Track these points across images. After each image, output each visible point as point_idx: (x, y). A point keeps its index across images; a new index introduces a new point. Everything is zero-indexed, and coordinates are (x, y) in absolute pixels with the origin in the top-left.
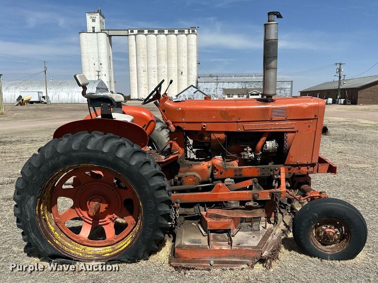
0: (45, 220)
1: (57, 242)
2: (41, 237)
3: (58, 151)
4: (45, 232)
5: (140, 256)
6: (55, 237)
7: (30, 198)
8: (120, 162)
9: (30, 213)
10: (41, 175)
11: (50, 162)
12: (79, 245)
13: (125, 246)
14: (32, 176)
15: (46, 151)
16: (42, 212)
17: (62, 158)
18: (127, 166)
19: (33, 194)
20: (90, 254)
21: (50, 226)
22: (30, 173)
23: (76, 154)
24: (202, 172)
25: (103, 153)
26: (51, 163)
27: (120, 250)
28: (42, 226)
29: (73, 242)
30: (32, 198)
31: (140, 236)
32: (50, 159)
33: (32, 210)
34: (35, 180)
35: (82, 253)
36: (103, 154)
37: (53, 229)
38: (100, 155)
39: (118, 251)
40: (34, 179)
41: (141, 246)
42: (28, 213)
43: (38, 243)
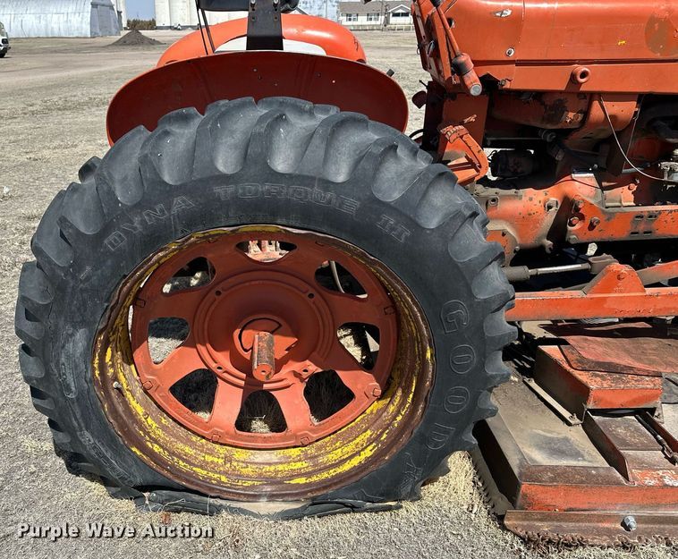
0: (119, 390)
1: (156, 449)
2: (112, 442)
3: (167, 178)
4: (123, 426)
5: (403, 493)
6: (148, 434)
7: (72, 335)
8: (385, 217)
9: (77, 377)
10: (109, 262)
11: (137, 220)
12: (210, 445)
13: (355, 462)
14: (77, 266)
15: (117, 177)
16: (111, 371)
17: (180, 204)
18: (408, 233)
19: (84, 323)
20: (248, 477)
21: (133, 403)
22: (69, 255)
23: (231, 189)
24: (524, 220)
25: (327, 184)
26: (143, 222)
27: (340, 470)
28: (114, 411)
29: (194, 438)
30: (81, 336)
31: (410, 444)
32: (139, 206)
33: (83, 367)
34: (88, 279)
35: (225, 473)
36: (326, 189)
37: (140, 410)
38: (316, 192)
39: (332, 472)
40: (82, 276)
41: (409, 468)
42: (70, 379)
43: (105, 457)
